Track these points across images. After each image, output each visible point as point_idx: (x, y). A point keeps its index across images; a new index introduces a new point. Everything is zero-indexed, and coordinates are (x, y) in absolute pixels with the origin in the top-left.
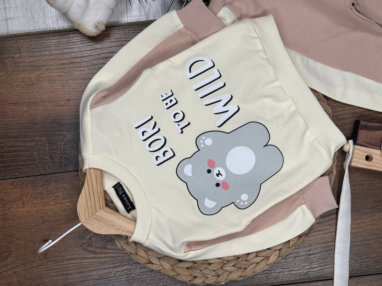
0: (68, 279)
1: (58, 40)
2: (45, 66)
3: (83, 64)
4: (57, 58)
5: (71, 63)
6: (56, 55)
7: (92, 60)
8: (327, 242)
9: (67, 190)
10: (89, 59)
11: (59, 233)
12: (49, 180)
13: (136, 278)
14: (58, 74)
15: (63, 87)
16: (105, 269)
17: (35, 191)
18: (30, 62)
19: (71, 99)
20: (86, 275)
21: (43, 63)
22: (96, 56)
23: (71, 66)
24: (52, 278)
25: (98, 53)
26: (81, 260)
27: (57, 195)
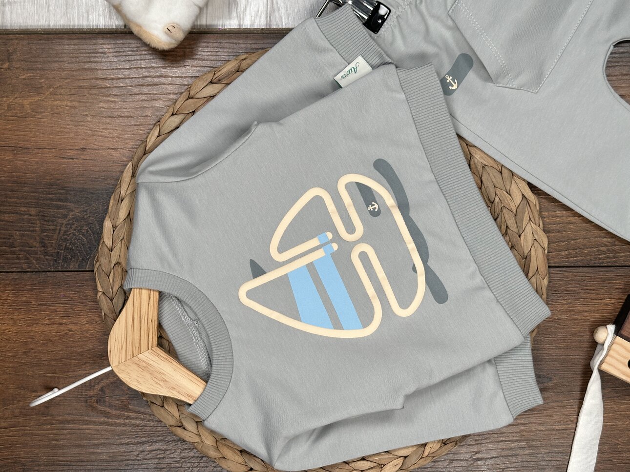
0: (58, 455)
1: (77, 46)
2: (50, 88)
3: (115, 91)
4: (72, 76)
5: (93, 87)
6: (71, 70)
7: (131, 86)
8: (509, 441)
9: (72, 302)
10: (126, 83)
11: (50, 373)
12: (44, 282)
13: (173, 465)
14: (69, 104)
15: (76, 126)
16: (121, 444)
17: (19, 297)
18: (24, 79)
19: (88, 148)
20: (87, 450)
21: (47, 82)
22: (138, 80)
23: (94, 91)
24: (30, 450)
25: (141, 76)
26: (83, 425)
27: (54, 310)
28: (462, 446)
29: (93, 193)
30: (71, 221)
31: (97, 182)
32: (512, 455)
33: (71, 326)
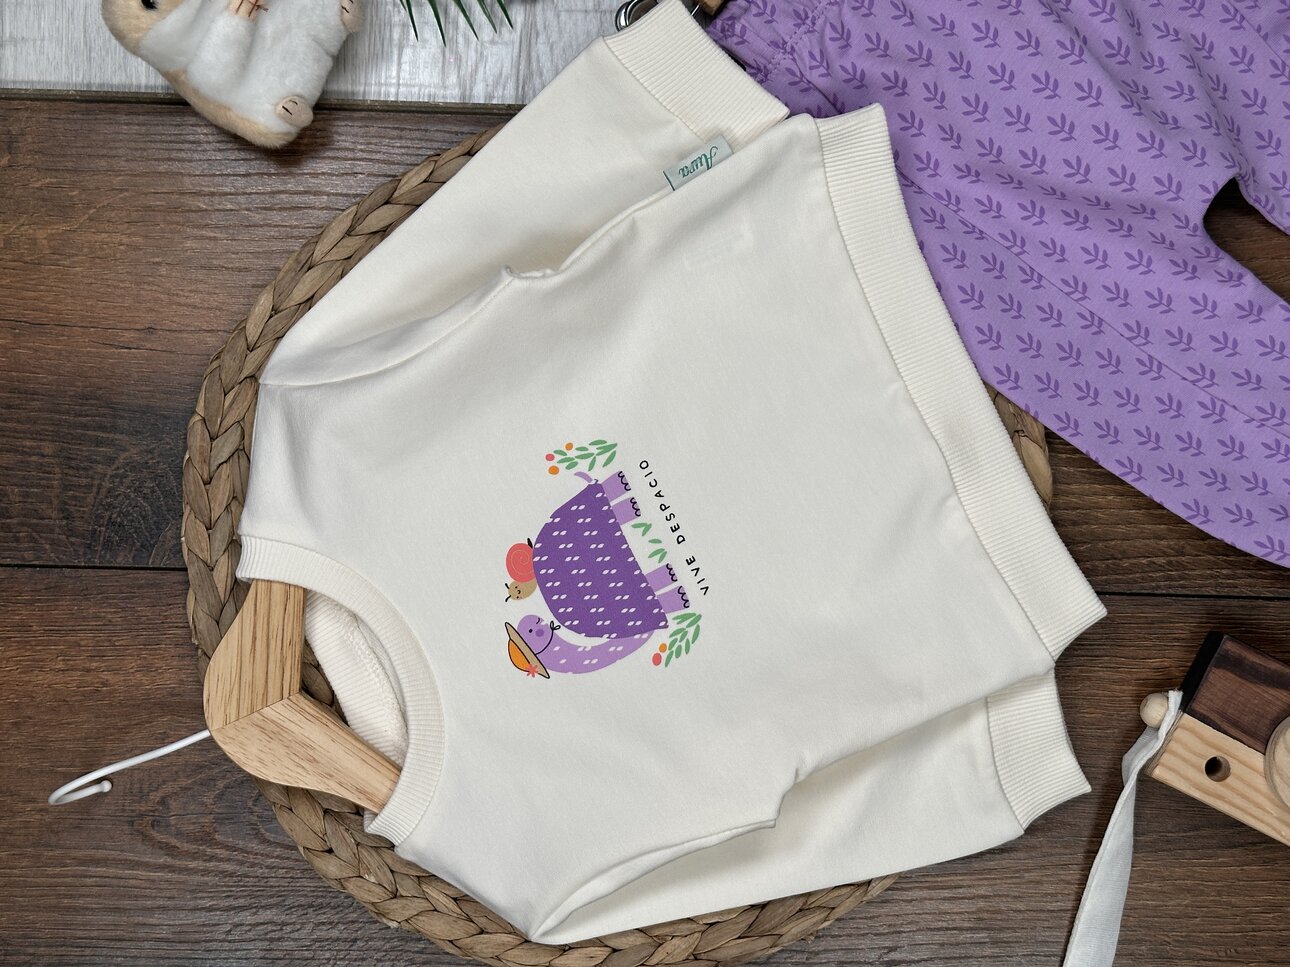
0: (73, 927)
1: (144, 128)
2: (90, 208)
3: (215, 219)
4: (132, 186)
5: (175, 209)
6: (131, 175)
7: (247, 210)
9: (111, 627)
10: (238, 204)
11: (62, 766)
12: (56, 587)
13: (297, 954)
14: (125, 240)
15: (138, 284)
16: (198, 909)
17: (6, 616)
18: (40, 189)
19: (159, 327)
20: (131, 919)
21: (84, 196)
22: (262, 198)
23: (176, 218)
24: (20, 914)
25: (269, 189)
26: (124, 869)
27: (75, 642)
28: (863, 935)
29: (165, 417)
30: (122, 471)
31: (176, 394)
32: (960, 958)
33: (107, 676)
